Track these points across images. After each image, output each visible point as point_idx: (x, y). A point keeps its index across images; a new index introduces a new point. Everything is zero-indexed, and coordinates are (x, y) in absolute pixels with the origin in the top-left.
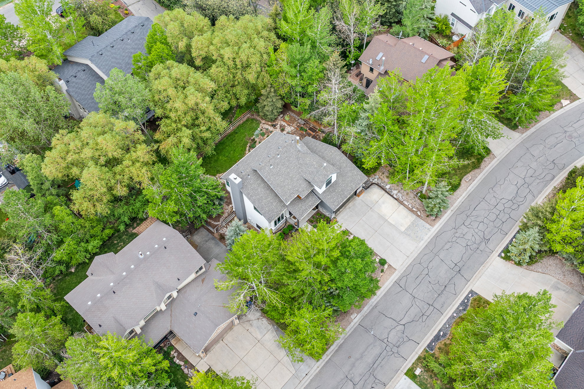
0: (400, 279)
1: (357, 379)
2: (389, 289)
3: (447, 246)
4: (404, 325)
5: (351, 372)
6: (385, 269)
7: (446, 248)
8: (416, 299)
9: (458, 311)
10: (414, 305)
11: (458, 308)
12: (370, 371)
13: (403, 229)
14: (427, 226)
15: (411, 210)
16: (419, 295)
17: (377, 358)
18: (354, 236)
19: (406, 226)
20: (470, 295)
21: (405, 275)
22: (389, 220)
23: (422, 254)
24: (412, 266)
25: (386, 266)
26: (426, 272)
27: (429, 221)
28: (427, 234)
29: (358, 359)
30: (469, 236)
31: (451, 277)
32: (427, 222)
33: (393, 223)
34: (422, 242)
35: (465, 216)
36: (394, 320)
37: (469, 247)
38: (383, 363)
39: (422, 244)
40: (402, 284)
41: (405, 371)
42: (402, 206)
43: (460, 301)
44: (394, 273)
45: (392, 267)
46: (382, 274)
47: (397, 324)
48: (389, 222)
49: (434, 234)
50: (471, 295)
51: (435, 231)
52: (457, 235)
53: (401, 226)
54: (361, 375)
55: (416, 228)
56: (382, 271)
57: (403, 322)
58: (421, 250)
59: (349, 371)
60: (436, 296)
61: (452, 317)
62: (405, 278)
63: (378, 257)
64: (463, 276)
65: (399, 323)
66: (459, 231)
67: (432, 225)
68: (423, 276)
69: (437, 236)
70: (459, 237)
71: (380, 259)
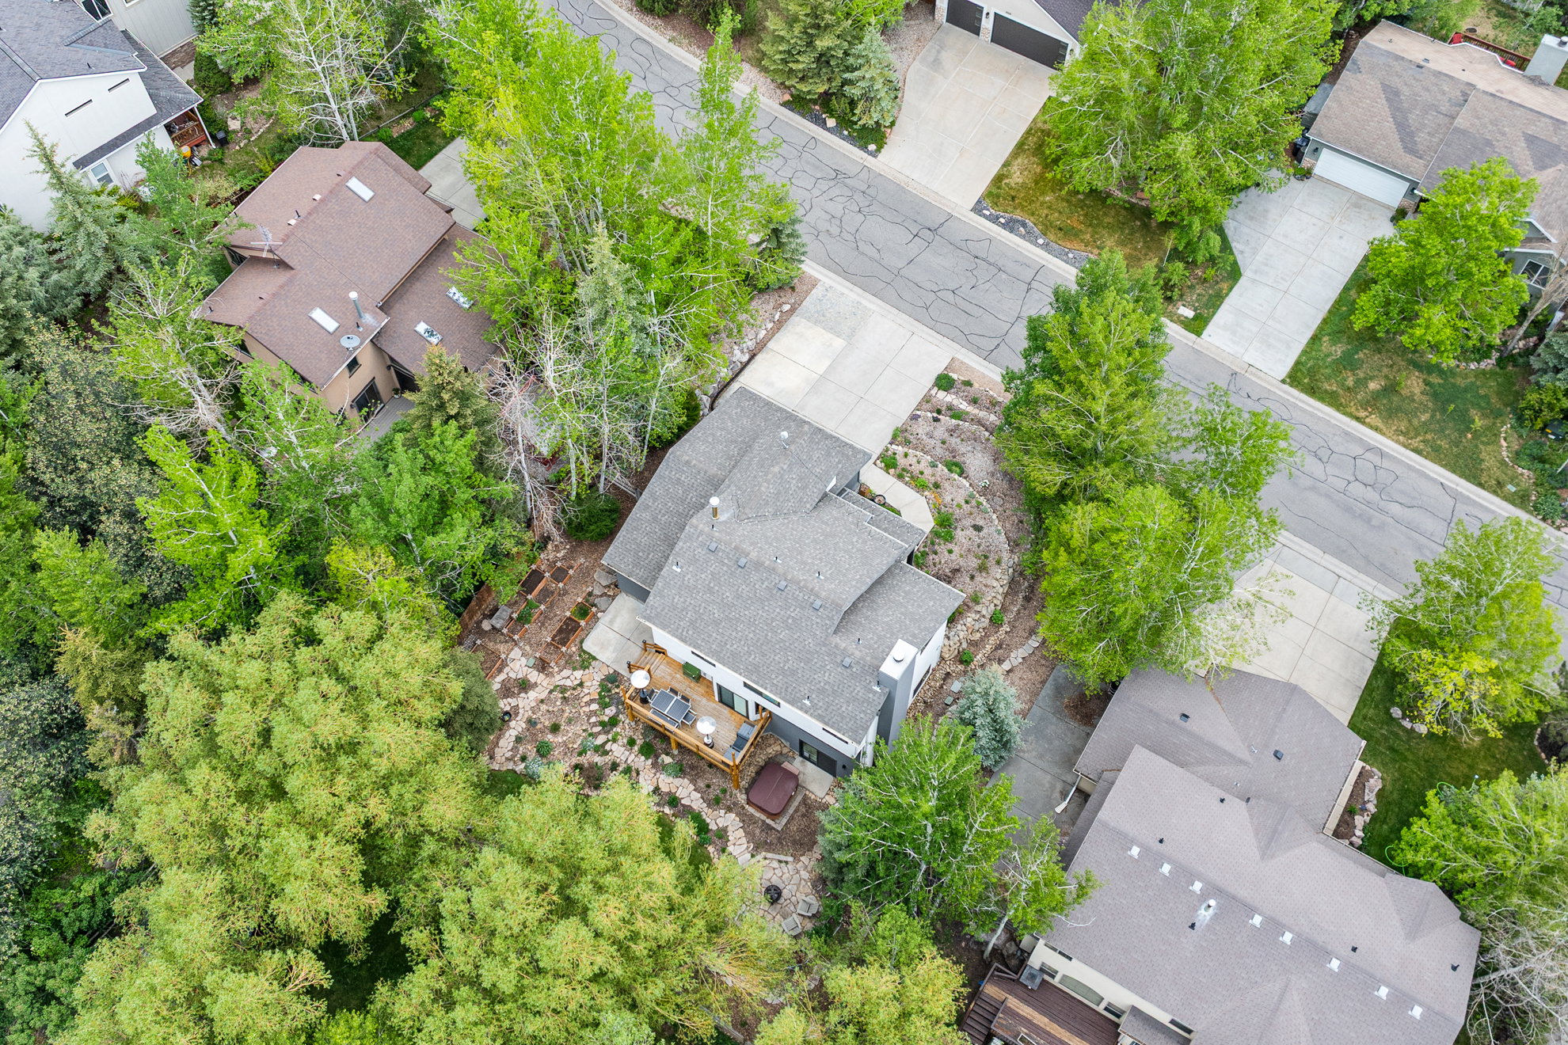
0: (977, 350)
3: (870, 251)
6: (962, 378)
7: (876, 256)
8: (1023, 314)
9: (1029, 236)
11: (1023, 237)
13: (839, 343)
14: (817, 292)
15: (779, 325)
16: (1010, 309)
18: (891, 444)
19: (828, 336)
20: (987, 213)
21: (965, 339)
22: (820, 372)
23: (899, 303)
24: (935, 326)
25: (953, 376)
26: (950, 296)
27: (805, 288)
28: (842, 294)
30: (836, 208)
31: (951, 247)
32: (808, 292)
33: (827, 363)
34: (865, 303)
37: (865, 210)
39: (871, 303)
40: (989, 343)
41: (1193, 336)
42: (770, 345)
43: (1005, 233)
44: (963, 362)
45: (951, 363)
46: (976, 385)
48: (826, 372)
49: (840, 279)
50: (985, 212)
51: (831, 278)
52: (835, 230)
53: (831, 345)
55: (828, 315)
56: (968, 384)
58: (889, 307)
60: (1004, 276)
61: (1045, 247)
62: (972, 338)
63: (933, 392)
64: (942, 224)
66: (823, 225)
67: (814, 283)
68: (959, 300)
69: (844, 273)
70: (841, 227)
71: (936, 389)
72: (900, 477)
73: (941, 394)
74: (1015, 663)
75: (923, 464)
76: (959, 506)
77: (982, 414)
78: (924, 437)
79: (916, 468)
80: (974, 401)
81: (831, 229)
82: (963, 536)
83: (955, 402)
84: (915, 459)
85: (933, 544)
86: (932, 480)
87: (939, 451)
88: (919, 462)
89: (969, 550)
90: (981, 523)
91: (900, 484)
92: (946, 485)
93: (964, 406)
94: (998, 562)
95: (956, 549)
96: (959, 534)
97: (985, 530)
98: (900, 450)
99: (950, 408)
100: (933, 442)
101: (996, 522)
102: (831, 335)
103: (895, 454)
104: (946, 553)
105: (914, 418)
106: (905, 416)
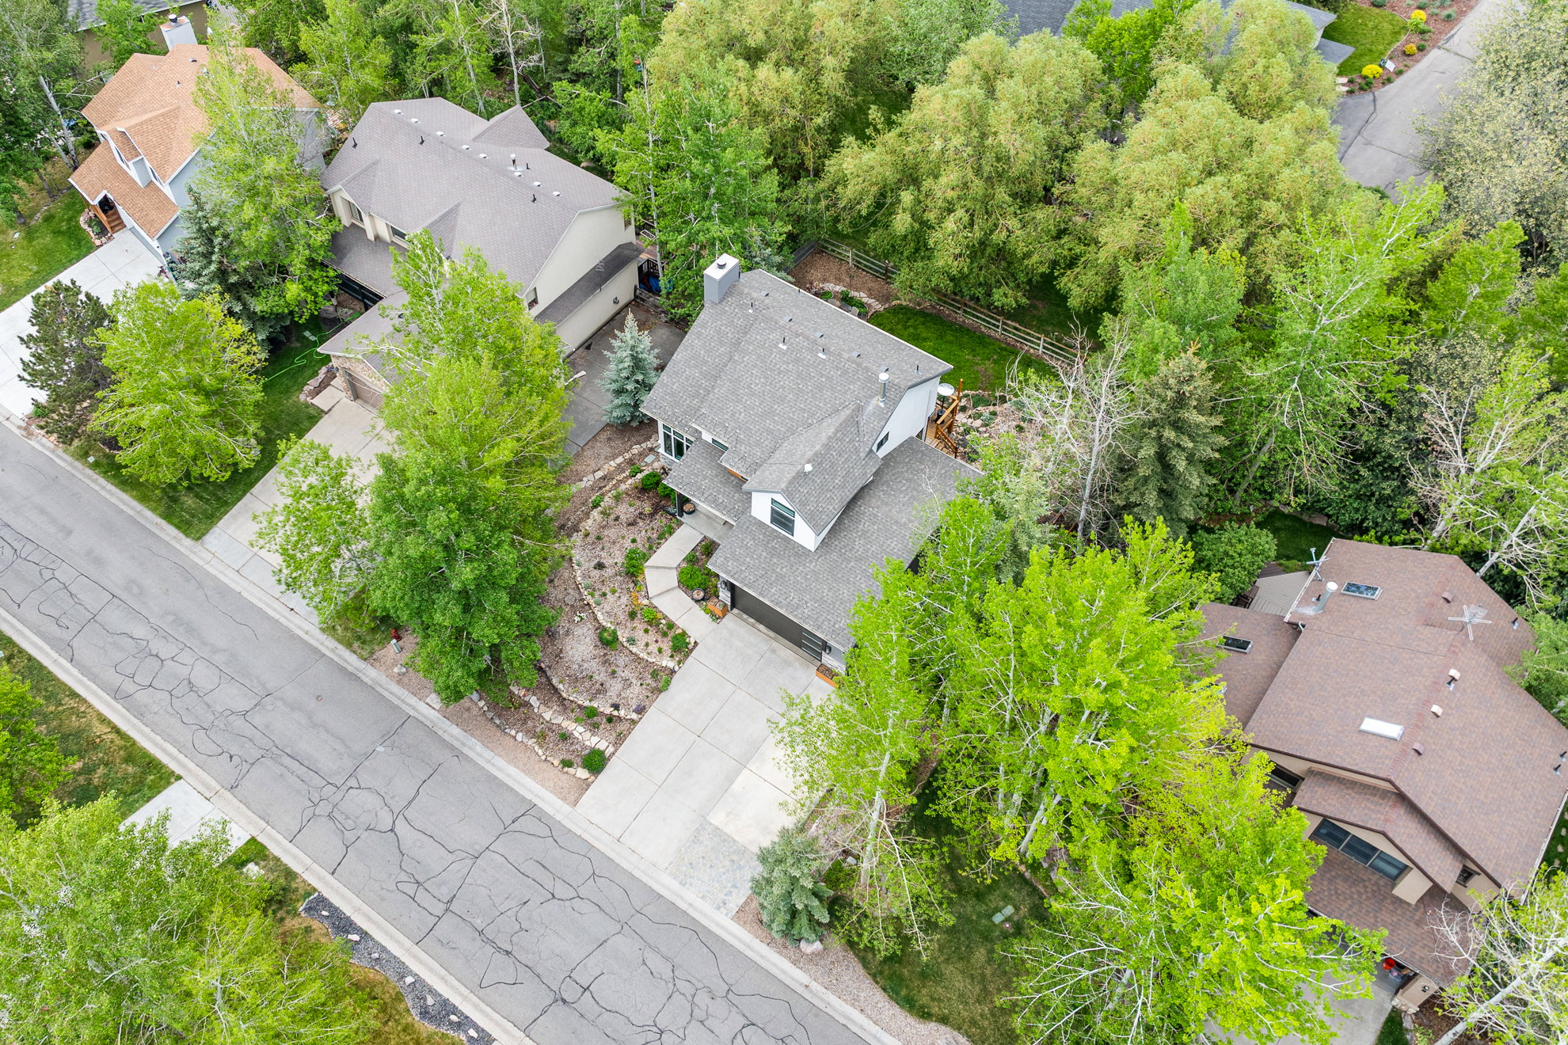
0: (542, 817)
1: (257, 719)
2: (512, 790)
3: (655, 962)
4: (392, 830)
5: (279, 703)
6: (571, 770)
7: (650, 956)
8: (469, 862)
9: (420, 988)
10: (451, 858)
11: (431, 991)
12: (274, 749)
13: (717, 818)
14: (737, 900)
16: (484, 870)
17: (306, 763)
18: (673, 672)
19: (729, 830)
20: (472, 1033)
21: (553, 831)
22: (745, 772)
23: (628, 884)
24: (588, 850)
25: (582, 773)
26: (561, 891)
27: (754, 905)
28: (703, 897)
29: (310, 718)
31: (539, 970)
33: (736, 787)
34: (675, 885)
35: (784, 1032)
36: (410, 803)
37: (651, 1036)
38: (292, 779)
39: (666, 884)
40: (526, 824)
41: (259, 839)
42: (804, 813)
43: (455, 1000)
44: (564, 799)
45: (582, 795)
46: (556, 762)
47: (396, 811)
48: (738, 773)
49: (705, 922)
50: (475, 1035)
51: (718, 924)
52: (702, 999)
53: (729, 814)
54: (267, 727)
55: (727, 863)
56: (567, 764)
57: (401, 827)
58: (645, 879)
59: (282, 699)
60: (478, 923)
61: (403, 971)
62: (543, 831)
63: (611, 749)
64: (544, 1012)
65: (401, 816)
66: (719, 1008)
67: (740, 914)
68: (548, 883)
69: (698, 931)
70: (693, 1003)
71: (607, 754)
72: (671, 626)
73: (602, 746)
74: (591, 477)
75: (641, 644)
76: (614, 592)
77: (559, 720)
78: (634, 681)
79: (652, 637)
80: (565, 737)
81: (708, 1000)
82: (616, 558)
83: (588, 734)
84: (650, 648)
85: (651, 548)
86: (636, 623)
87: (622, 660)
88: (647, 645)
89: (614, 543)
90: (596, 573)
91: (673, 617)
92: (622, 617)
93: (578, 731)
94: (587, 535)
95: (628, 544)
96: (620, 559)
97: (593, 564)
98: (668, 663)
99: (595, 727)
100: (627, 674)
101: (579, 573)
102: (725, 830)
103: (672, 656)
104: (638, 540)
105: (641, 710)
106: (651, 712)
